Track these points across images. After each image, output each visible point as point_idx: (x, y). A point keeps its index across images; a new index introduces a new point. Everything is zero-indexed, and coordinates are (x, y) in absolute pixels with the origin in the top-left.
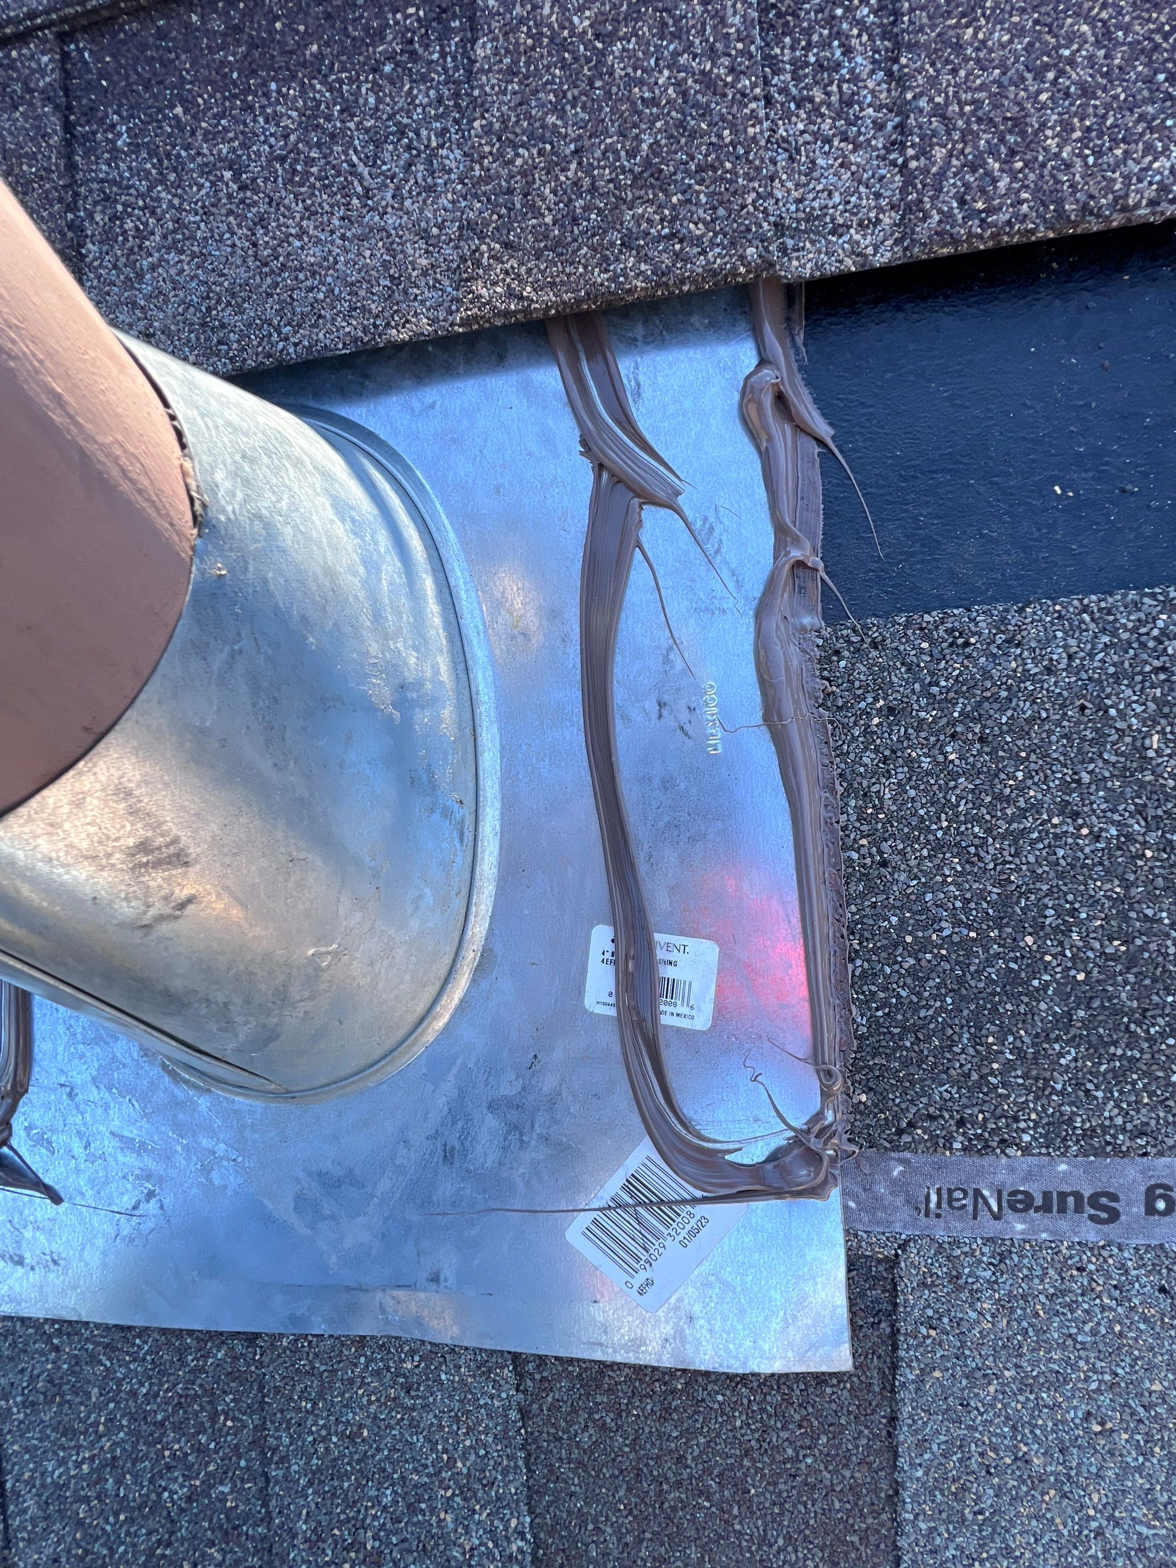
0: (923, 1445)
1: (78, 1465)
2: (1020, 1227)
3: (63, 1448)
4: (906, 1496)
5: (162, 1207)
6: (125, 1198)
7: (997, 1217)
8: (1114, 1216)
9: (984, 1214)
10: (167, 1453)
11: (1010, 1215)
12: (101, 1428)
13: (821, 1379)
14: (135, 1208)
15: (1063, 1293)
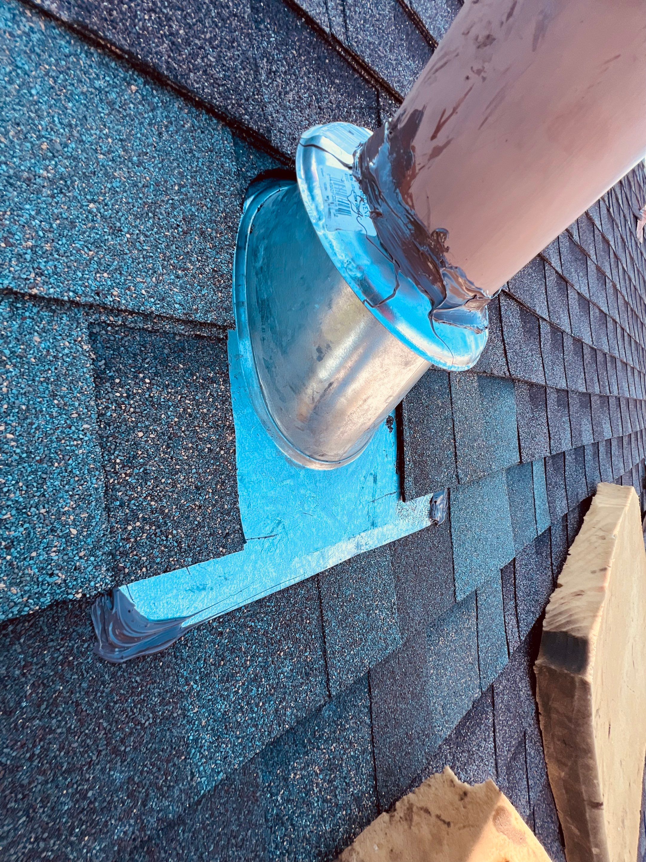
0: (455, 530)
1: (237, 692)
3: (227, 689)
4: (453, 544)
5: (284, 528)
6: (268, 528)
10: (282, 653)
12: (248, 663)
14: (272, 532)
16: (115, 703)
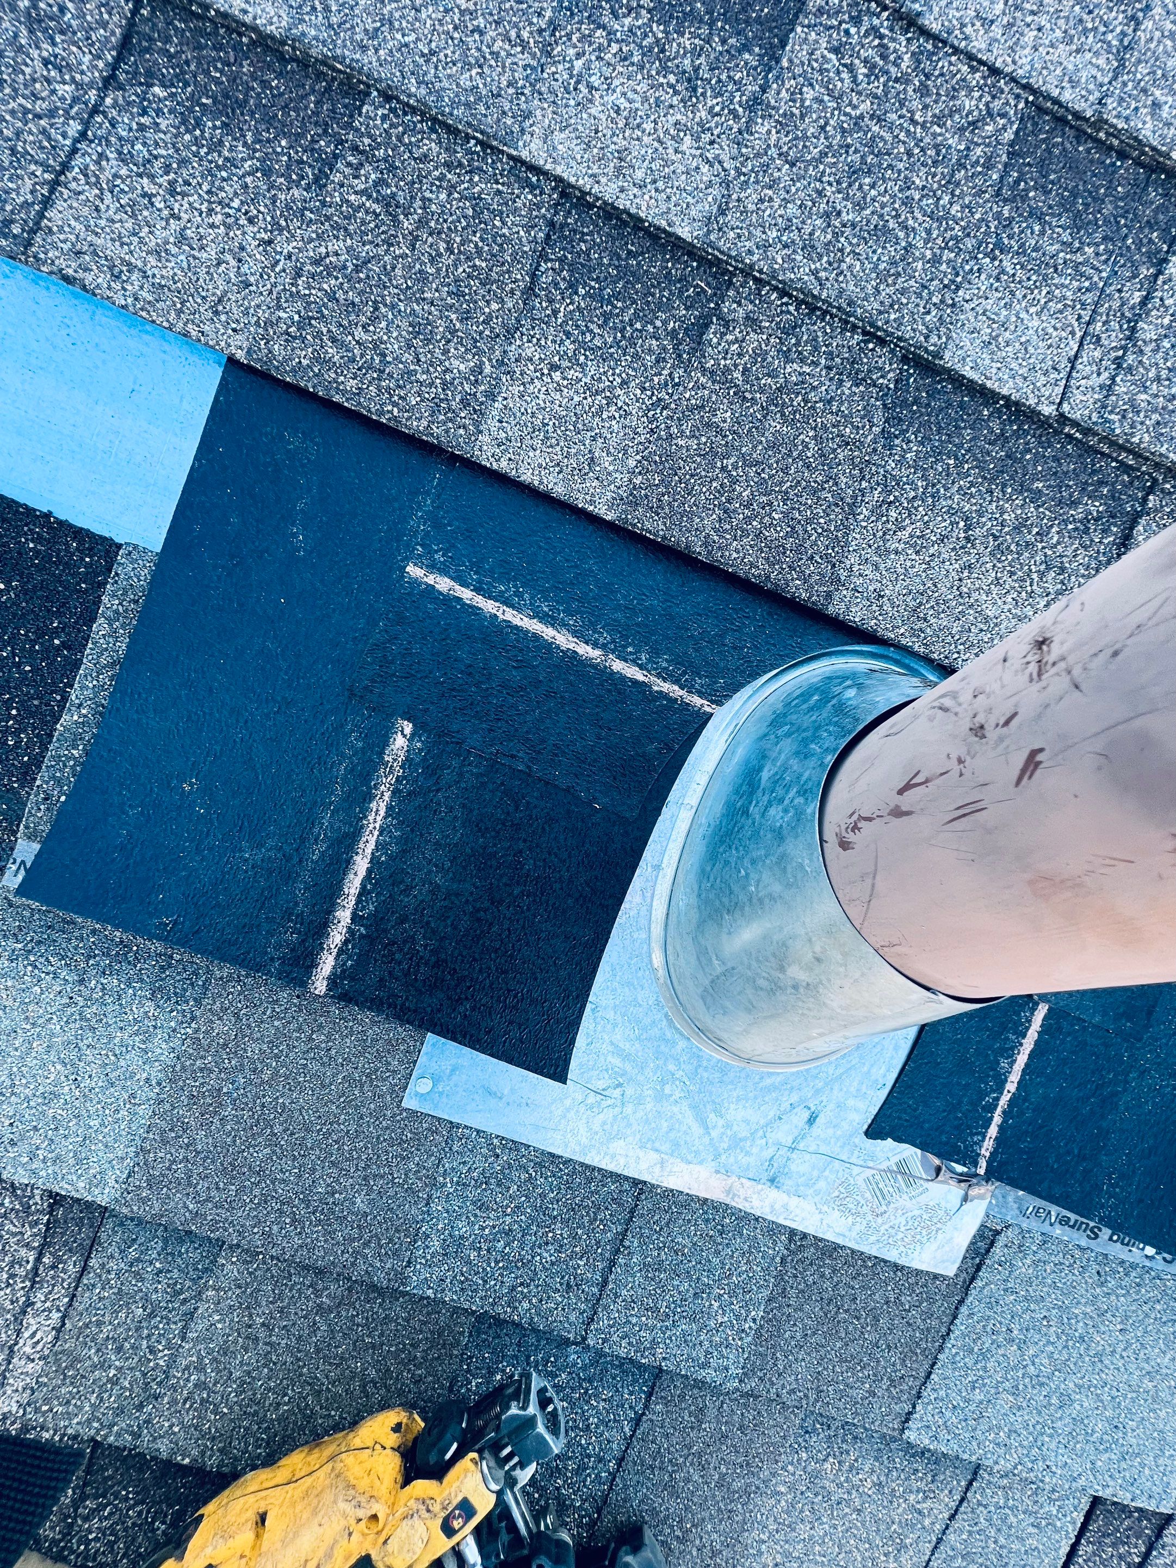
0: (971, 1315)
2: (1058, 1232)
4: (952, 1335)
5: (623, 1095)
6: (602, 1082)
7: (1051, 1225)
8: (1097, 1236)
9: (1047, 1222)
10: (550, 1234)
11: (1057, 1225)
12: (509, 1210)
13: (936, 1277)
14: (604, 1090)
15: (1061, 1264)
16: (385, 1140)
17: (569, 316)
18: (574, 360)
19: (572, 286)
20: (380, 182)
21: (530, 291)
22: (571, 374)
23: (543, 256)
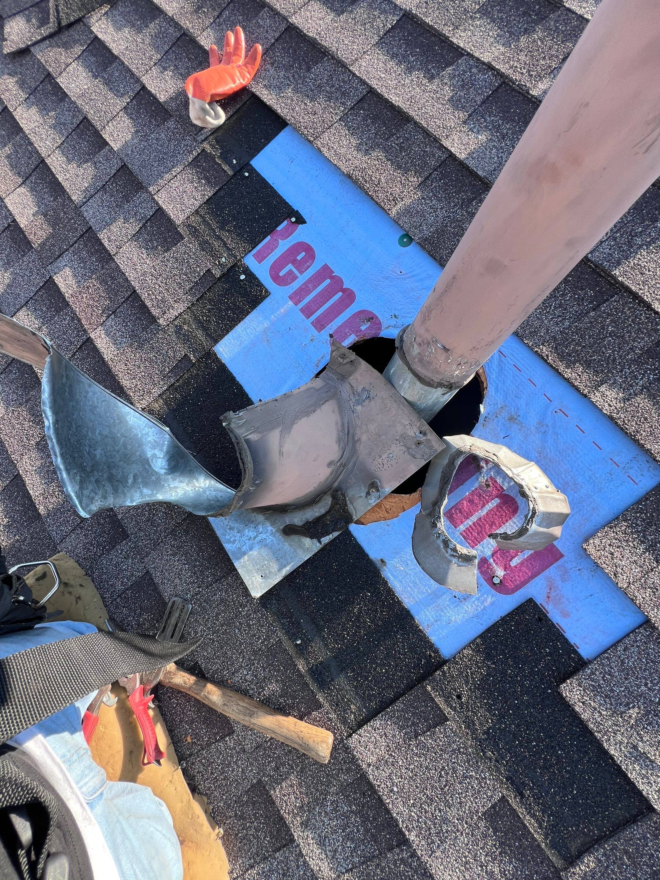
17: (435, 187)
18: (430, 199)
19: (440, 180)
20: (403, 143)
21: (427, 178)
22: (427, 201)
23: (435, 170)
